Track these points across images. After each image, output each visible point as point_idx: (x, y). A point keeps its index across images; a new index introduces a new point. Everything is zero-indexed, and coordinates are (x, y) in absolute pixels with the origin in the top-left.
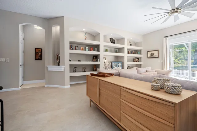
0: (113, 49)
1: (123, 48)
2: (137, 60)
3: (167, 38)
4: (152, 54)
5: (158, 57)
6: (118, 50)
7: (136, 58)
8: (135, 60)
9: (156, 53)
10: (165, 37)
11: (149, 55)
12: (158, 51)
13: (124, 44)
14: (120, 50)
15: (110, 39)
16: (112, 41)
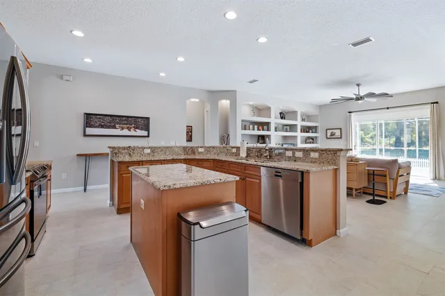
0: (281, 127)
1: (296, 125)
2: (311, 140)
3: (352, 114)
4: (333, 134)
5: (341, 138)
6: (288, 127)
7: (309, 138)
8: (307, 141)
9: (338, 133)
10: (350, 112)
11: (329, 135)
12: (341, 129)
13: (297, 120)
14: (292, 128)
15: (280, 113)
16: (282, 116)
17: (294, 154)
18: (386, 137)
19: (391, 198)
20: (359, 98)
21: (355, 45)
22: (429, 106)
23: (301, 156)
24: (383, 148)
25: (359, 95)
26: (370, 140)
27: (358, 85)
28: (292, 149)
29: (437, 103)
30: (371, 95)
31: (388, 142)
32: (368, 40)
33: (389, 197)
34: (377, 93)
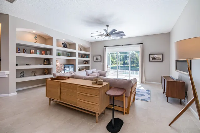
0: (65, 53)
1: (75, 52)
2: (86, 62)
3: (106, 48)
4: (97, 59)
5: (101, 61)
6: (70, 54)
7: (85, 61)
8: (84, 63)
9: (99, 58)
10: (105, 47)
11: (95, 59)
12: (101, 56)
13: (75, 49)
14: (72, 54)
15: (63, 43)
16: (65, 45)
18: (120, 61)
19: (126, 113)
20: (108, 35)
22: (139, 45)
24: (120, 66)
25: (108, 32)
26: (115, 62)
27: (107, 26)
29: (142, 43)
31: (121, 63)
33: (125, 113)
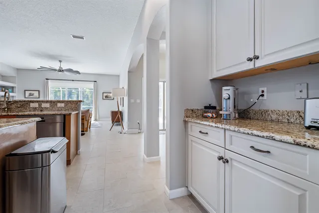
3: (49, 81)
4: (31, 95)
9: (36, 94)
10: (47, 79)
11: (27, 95)
12: (39, 91)
17: (40, 105)
20: (61, 70)
21: (74, 37)
22: (93, 82)
23: (49, 106)
27: (60, 61)
28: (38, 102)
29: (96, 82)
30: (70, 70)
32: (82, 38)
33: (85, 131)
34: (74, 70)
